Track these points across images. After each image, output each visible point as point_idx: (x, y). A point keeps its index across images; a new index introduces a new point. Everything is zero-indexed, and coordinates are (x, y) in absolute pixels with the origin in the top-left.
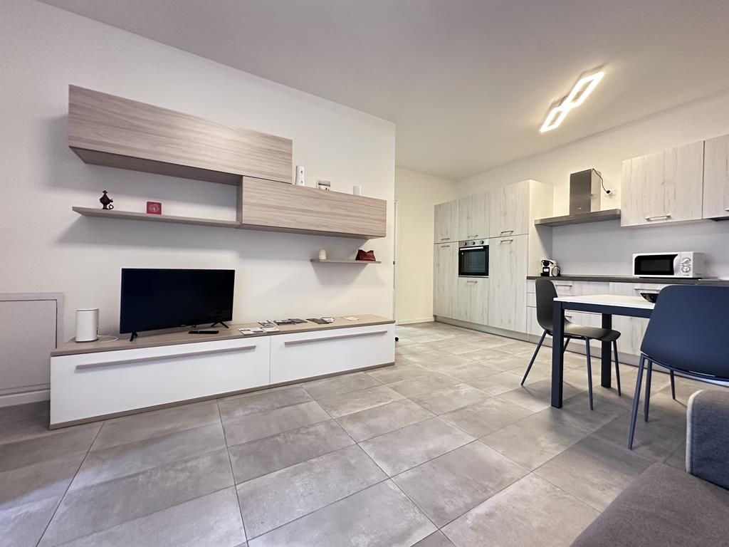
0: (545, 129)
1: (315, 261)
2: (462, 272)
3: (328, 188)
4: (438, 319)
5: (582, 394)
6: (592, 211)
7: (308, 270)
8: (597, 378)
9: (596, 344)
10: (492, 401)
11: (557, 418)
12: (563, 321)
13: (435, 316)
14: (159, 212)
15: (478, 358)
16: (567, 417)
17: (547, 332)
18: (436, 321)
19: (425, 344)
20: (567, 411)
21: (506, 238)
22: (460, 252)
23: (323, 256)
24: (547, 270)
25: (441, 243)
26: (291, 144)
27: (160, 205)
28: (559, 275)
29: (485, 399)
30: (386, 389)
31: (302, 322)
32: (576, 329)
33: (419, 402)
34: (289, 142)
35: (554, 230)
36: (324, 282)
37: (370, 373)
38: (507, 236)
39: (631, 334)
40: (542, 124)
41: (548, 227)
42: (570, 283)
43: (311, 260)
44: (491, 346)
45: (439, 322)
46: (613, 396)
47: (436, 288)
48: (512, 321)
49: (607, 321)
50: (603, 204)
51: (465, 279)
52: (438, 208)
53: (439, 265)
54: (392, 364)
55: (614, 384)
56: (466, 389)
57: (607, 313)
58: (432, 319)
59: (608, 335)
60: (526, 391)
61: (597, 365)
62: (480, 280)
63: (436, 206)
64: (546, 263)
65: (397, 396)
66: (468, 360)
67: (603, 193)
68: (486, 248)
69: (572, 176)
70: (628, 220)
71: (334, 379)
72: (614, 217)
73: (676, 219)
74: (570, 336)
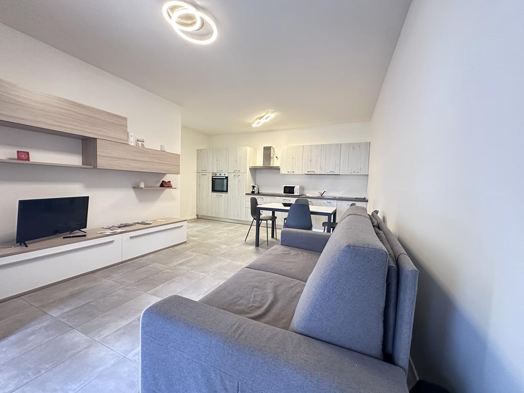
0: (254, 125)
1: (136, 188)
2: (214, 190)
3: (143, 143)
4: (199, 217)
5: (265, 241)
6: (271, 166)
7: (131, 193)
8: (270, 235)
9: (270, 222)
10: (235, 249)
11: (257, 250)
12: (260, 214)
13: (197, 215)
14: (28, 159)
15: (226, 234)
16: (260, 249)
17: (254, 219)
18: (198, 218)
19: (197, 231)
20: (260, 247)
21: (237, 174)
22: (213, 179)
23: (142, 185)
24: (254, 190)
25: (201, 173)
26: (127, 120)
27: (28, 153)
28: (258, 193)
29: (233, 248)
30: (188, 252)
31: (132, 225)
32: (264, 217)
33: (206, 254)
34: (125, 119)
35: (257, 171)
36: (141, 200)
37: (176, 248)
38: (237, 173)
39: (281, 218)
40: (253, 123)
41: (254, 170)
42: (262, 197)
43: (133, 188)
44: (230, 228)
45: (199, 218)
46: (274, 240)
47: (198, 199)
48: (239, 215)
49: (273, 214)
50: (275, 163)
51: (215, 194)
52: (199, 152)
53: (200, 185)
54: (185, 242)
55: (275, 237)
56: (224, 247)
57: (274, 210)
58: (196, 217)
59: (273, 218)
60: (246, 243)
61: (270, 230)
62: (223, 194)
63: (198, 150)
64: (254, 187)
65: (194, 254)
66: (221, 235)
67: (275, 158)
68: (227, 178)
69: (264, 147)
70: (283, 171)
71: (157, 253)
72: (278, 169)
73: (296, 173)
74: (262, 220)
